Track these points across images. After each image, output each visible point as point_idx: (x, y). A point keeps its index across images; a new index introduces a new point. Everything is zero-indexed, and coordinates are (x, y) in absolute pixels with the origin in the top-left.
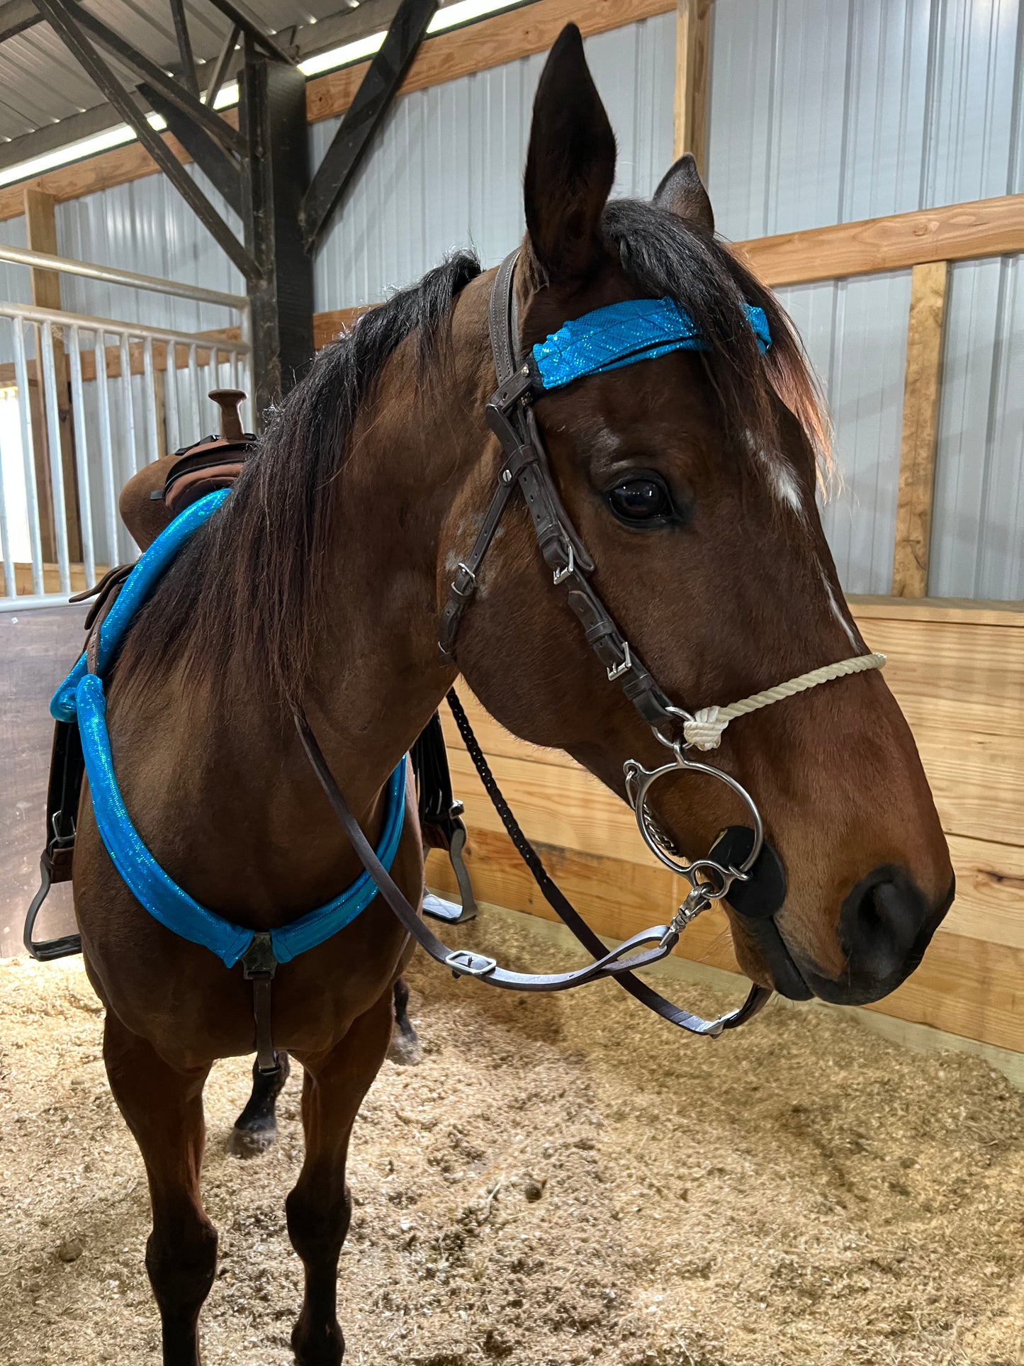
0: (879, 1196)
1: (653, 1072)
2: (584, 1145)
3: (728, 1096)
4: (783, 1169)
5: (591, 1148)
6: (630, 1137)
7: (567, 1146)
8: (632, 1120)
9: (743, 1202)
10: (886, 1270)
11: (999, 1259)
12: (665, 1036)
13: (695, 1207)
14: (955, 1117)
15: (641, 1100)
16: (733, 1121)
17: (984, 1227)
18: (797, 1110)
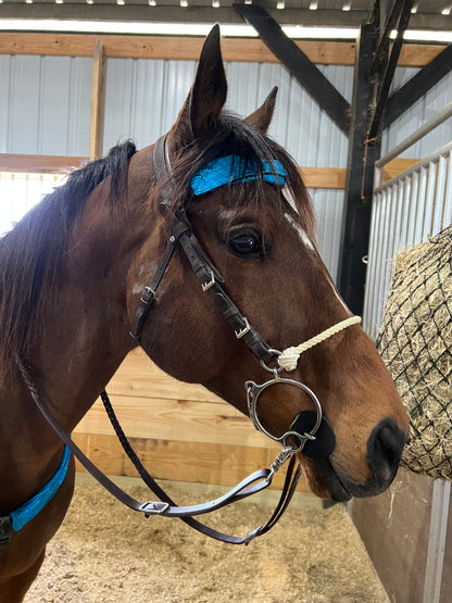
0: (196, 560)
1: (89, 531)
2: (68, 576)
3: (126, 534)
4: (157, 560)
5: (72, 576)
6: (89, 566)
7: (59, 579)
8: (87, 557)
9: (148, 580)
10: (210, 590)
11: (247, 572)
12: (91, 512)
13: (127, 589)
14: (217, 518)
15: (89, 546)
16: (131, 544)
17: (239, 560)
18: (156, 532)
